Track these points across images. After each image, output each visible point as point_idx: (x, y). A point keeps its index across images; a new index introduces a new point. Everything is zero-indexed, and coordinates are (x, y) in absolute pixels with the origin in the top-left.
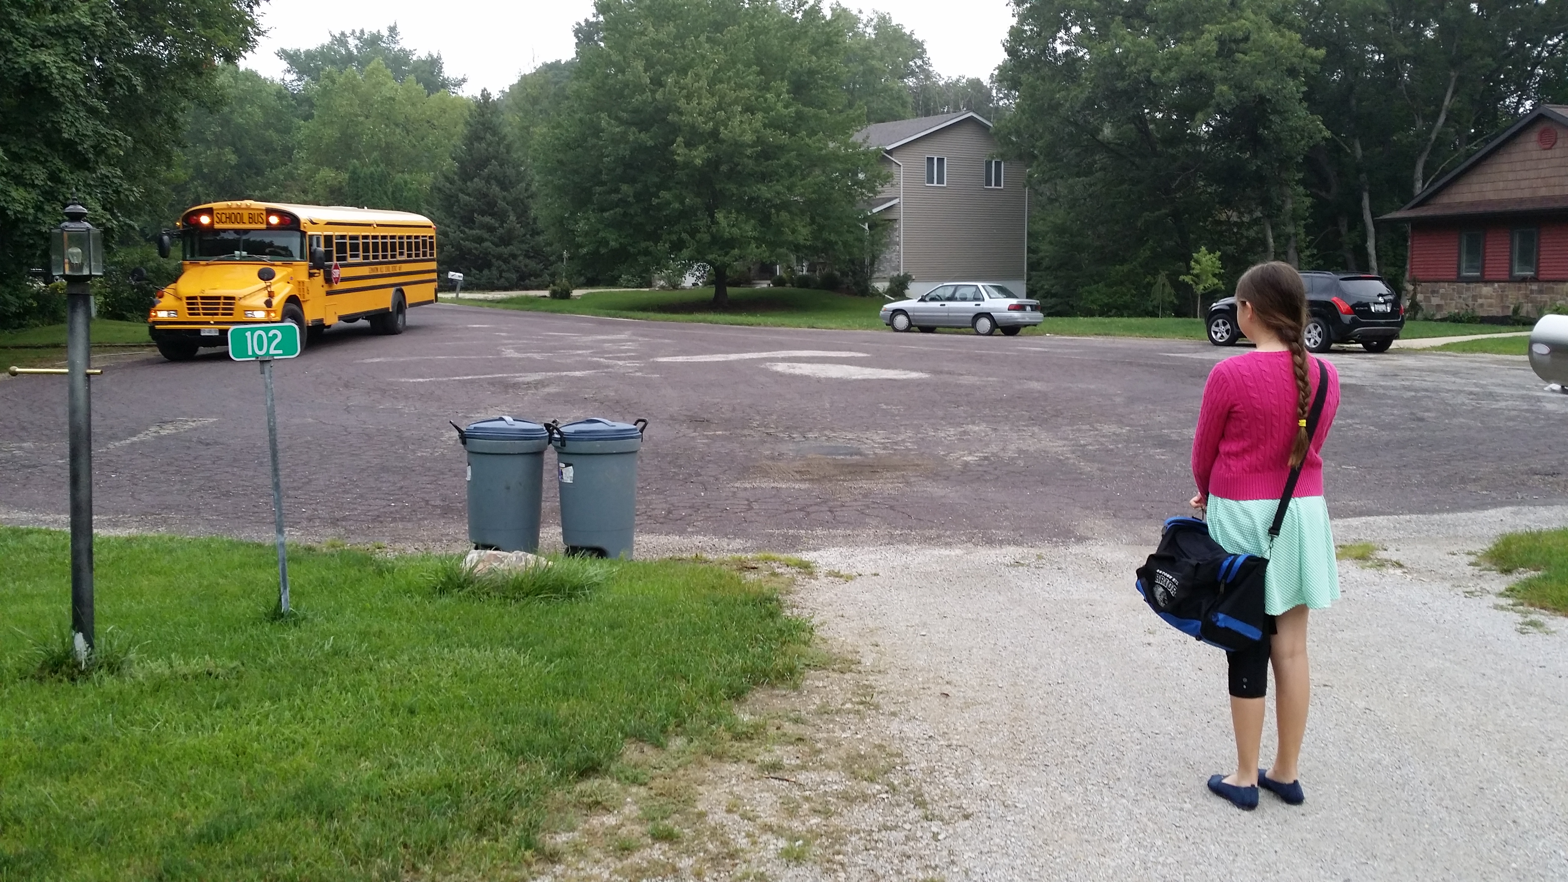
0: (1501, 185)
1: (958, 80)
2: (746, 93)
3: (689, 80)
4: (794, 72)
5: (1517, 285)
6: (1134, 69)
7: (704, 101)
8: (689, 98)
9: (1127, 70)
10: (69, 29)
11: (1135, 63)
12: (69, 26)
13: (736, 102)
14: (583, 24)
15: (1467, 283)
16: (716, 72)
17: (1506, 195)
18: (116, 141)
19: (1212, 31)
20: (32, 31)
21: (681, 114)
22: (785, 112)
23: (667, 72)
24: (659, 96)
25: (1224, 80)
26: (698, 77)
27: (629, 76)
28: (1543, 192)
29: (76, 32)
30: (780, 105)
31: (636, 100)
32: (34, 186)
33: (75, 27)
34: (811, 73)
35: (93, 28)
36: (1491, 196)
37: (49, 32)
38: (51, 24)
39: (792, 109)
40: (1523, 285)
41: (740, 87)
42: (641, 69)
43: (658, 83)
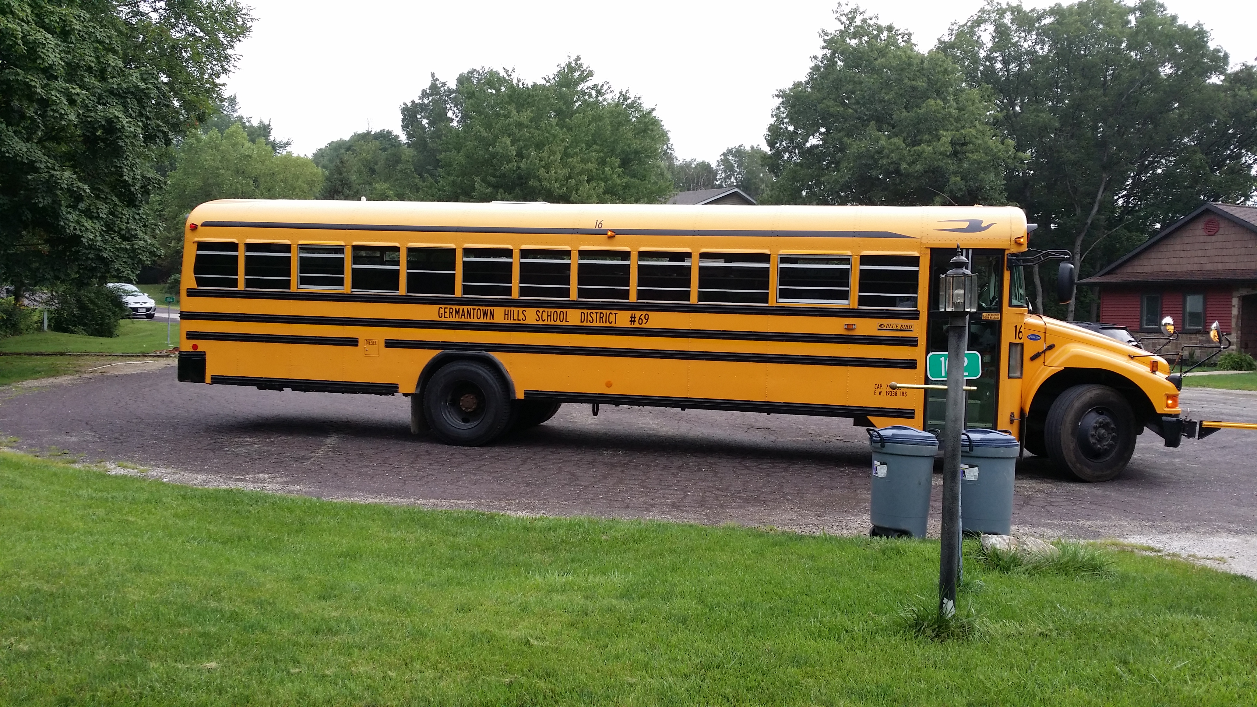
0: (1175, 261)
1: (690, 163)
2: (590, 166)
3: (545, 154)
4: (623, 151)
5: (1189, 336)
6: (885, 161)
7: (559, 171)
8: (547, 168)
9: (880, 162)
10: (128, 91)
11: (888, 158)
12: (128, 88)
13: (581, 173)
14: (409, 105)
15: (1149, 333)
16: (566, 148)
17: (1179, 268)
18: (159, 184)
19: (946, 136)
20: (99, 91)
21: (540, 181)
22: (619, 182)
23: (526, 147)
24: (522, 165)
25: (955, 173)
26: (553, 153)
27: (498, 148)
28: (1209, 267)
29: (132, 93)
30: (615, 176)
31: (506, 167)
32: (98, 218)
33: (132, 90)
34: (637, 153)
35: (147, 91)
36: (1167, 268)
37: (111, 92)
38: (115, 86)
39: (624, 180)
40: (1193, 336)
41: (583, 161)
42: (509, 143)
43: (520, 155)
